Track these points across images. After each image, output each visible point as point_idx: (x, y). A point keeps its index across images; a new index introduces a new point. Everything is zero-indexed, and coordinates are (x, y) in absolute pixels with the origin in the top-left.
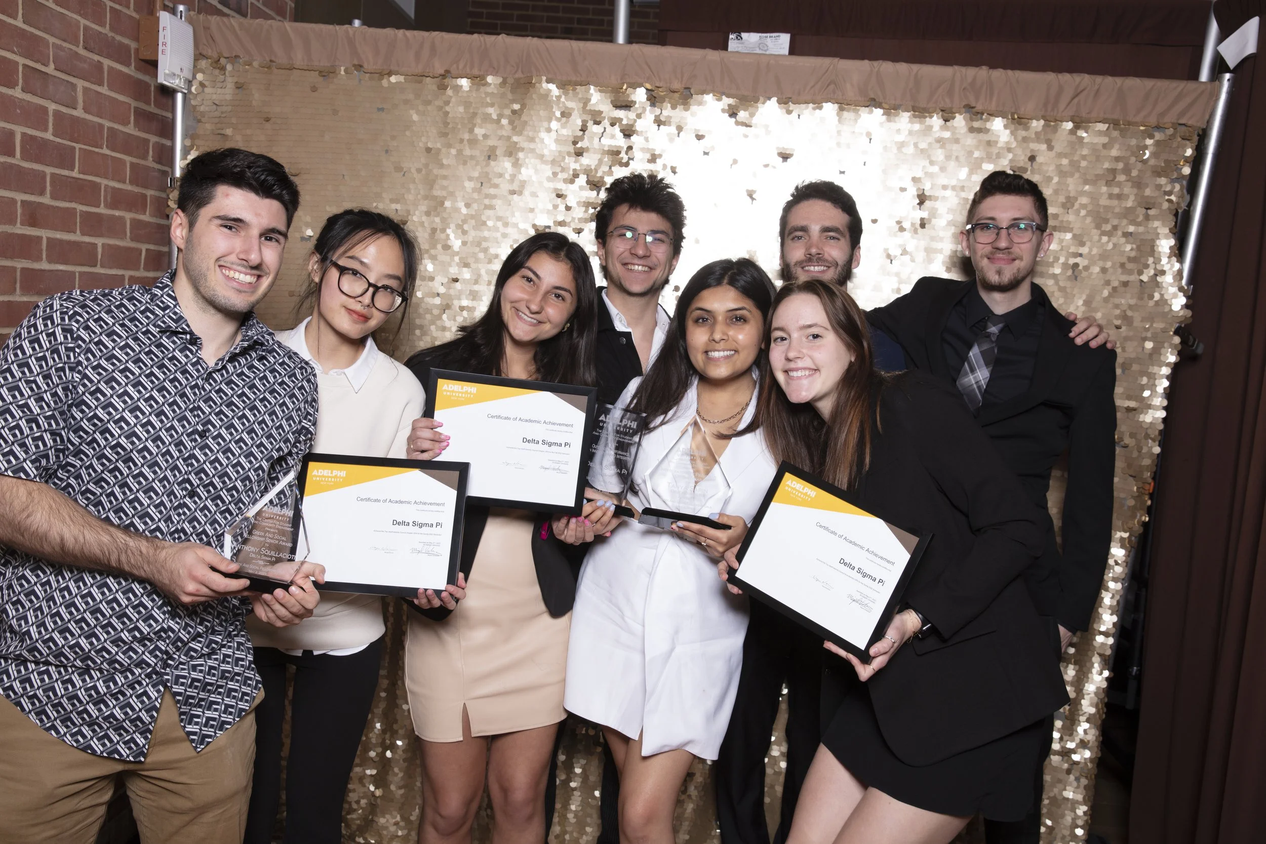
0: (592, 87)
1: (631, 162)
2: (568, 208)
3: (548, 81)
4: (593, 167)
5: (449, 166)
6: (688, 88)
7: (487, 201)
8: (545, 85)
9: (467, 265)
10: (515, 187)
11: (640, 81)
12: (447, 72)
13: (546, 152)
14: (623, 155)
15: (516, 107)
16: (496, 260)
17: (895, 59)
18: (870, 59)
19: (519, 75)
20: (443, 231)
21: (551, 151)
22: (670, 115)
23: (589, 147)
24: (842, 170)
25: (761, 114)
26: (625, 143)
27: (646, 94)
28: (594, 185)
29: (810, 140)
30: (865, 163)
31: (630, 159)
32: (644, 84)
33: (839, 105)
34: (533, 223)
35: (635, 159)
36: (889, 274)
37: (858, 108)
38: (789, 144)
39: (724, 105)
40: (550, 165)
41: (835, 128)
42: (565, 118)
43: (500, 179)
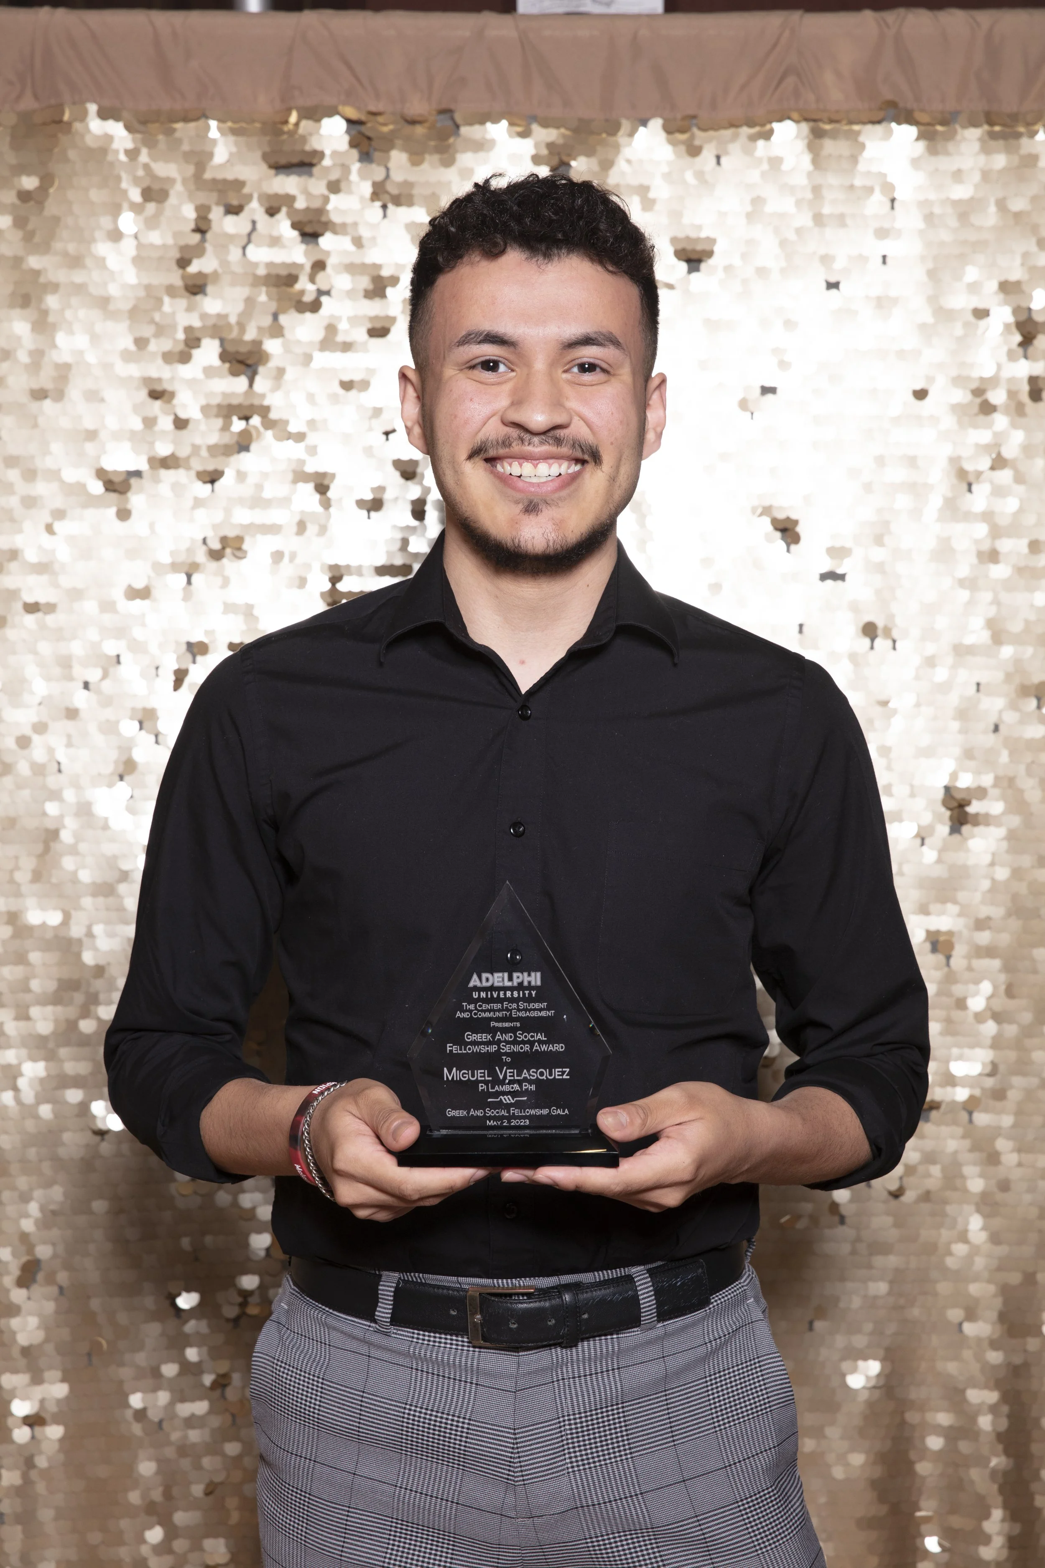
0: (213, 124)
1: (324, 299)
2: (181, 424)
3: (104, 114)
4: (233, 320)
8: (96, 126)
10: (45, 380)
11: (329, 100)
13: (113, 290)
14: (303, 284)
15: (29, 183)
16: (13, 566)
18: (876, 8)
19: (28, 103)
21: (125, 286)
22: (411, 178)
23: (220, 271)
24: (833, 280)
25: (629, 161)
26: (306, 254)
27: (348, 131)
28: (241, 362)
29: (749, 216)
30: (884, 257)
31: (320, 293)
32: (340, 108)
33: (811, 124)
34: (98, 466)
35: (333, 293)
36: (968, 517)
37: (856, 127)
38: (700, 228)
39: (536, 145)
40: (128, 322)
41: (805, 181)
42: (153, 204)
43: (5, 365)
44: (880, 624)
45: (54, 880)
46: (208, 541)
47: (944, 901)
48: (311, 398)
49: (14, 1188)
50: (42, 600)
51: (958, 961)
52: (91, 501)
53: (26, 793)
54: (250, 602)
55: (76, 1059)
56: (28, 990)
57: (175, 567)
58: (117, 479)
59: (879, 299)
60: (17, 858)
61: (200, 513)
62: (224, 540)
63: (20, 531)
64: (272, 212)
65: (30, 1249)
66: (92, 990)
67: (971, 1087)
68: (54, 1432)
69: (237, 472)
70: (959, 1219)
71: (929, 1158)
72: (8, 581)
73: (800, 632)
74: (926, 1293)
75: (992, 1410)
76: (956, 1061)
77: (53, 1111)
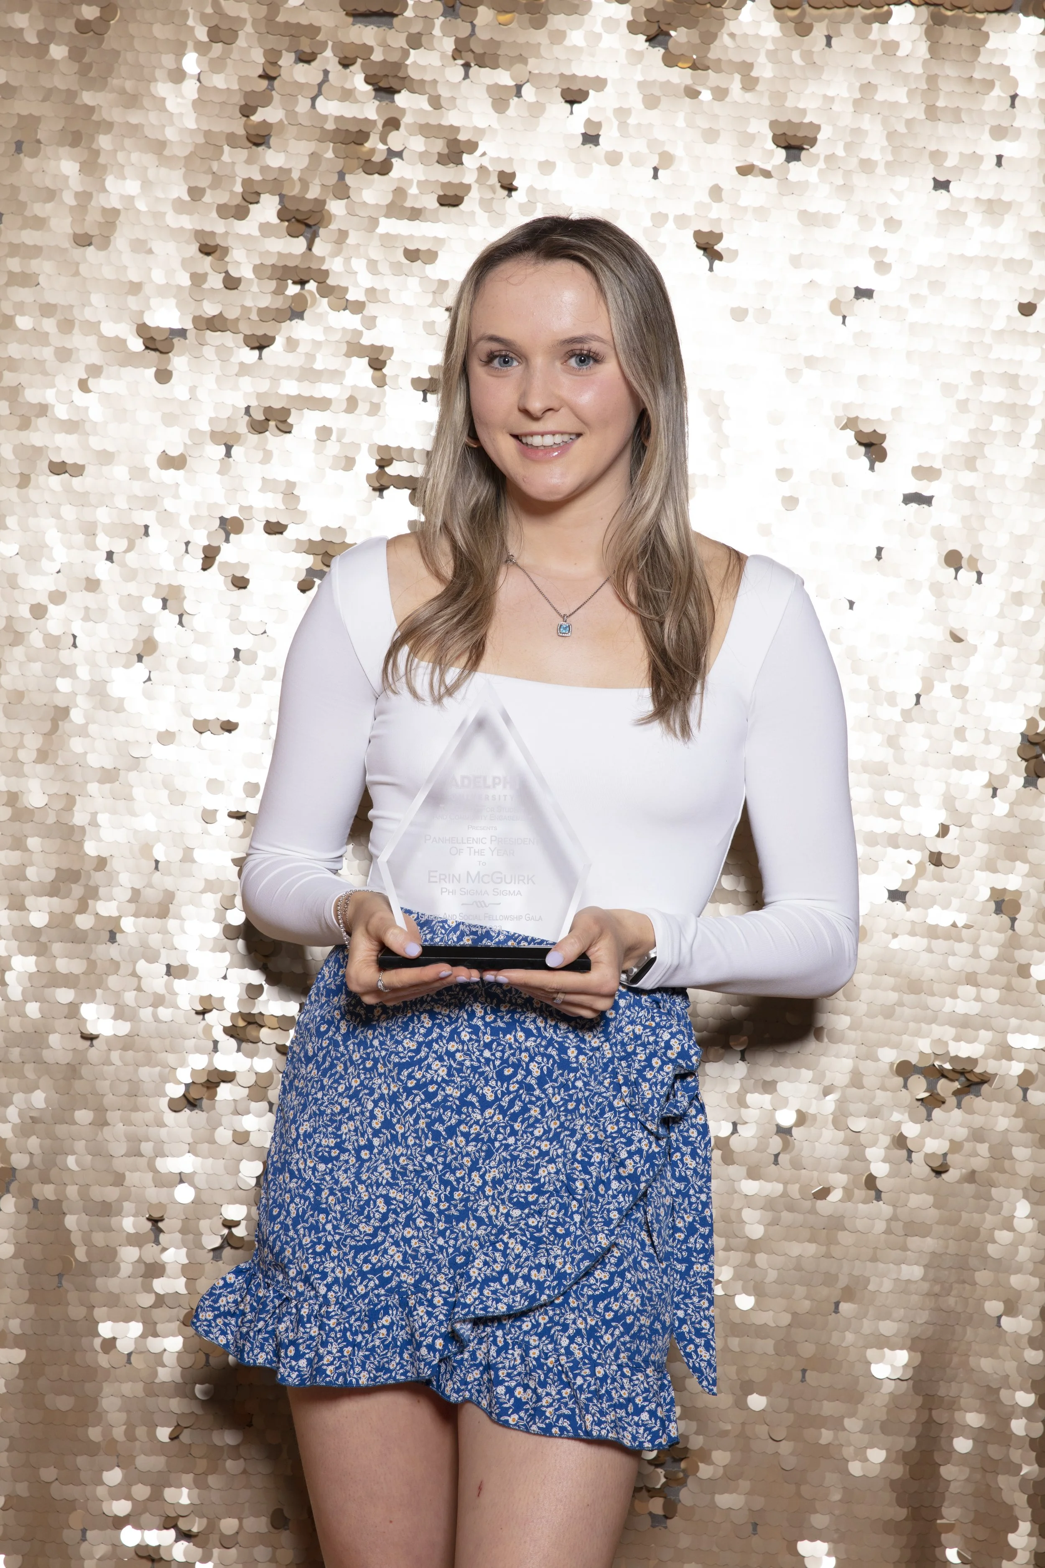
1: (394, 160)
2: (232, 283)
4: (295, 175)
7: (14, 264)
10: (90, 224)
13: (170, 134)
14: (374, 143)
16: (41, 422)
21: (184, 130)
22: (497, 38)
23: (285, 122)
24: (941, 178)
25: (732, 35)
26: (378, 110)
28: (298, 221)
29: (857, 103)
30: (999, 158)
31: (391, 153)
33: (932, 8)
34: (140, 322)
35: (405, 155)
37: (980, 16)
38: (804, 112)
39: (634, 11)
40: (183, 170)
41: (920, 71)
42: (220, 44)
43: (49, 206)
44: (965, 555)
45: (60, 762)
46: (252, 411)
47: (1013, 858)
48: (373, 266)
50: (69, 461)
51: (1023, 924)
52: (129, 359)
53: (36, 667)
54: (292, 480)
55: (70, 957)
56: (25, 878)
57: (214, 436)
58: (159, 337)
59: (990, 201)
60: (22, 734)
61: (246, 381)
62: (268, 410)
63: (53, 386)
64: (346, 63)
66: (91, 883)
67: (1028, 1062)
68: (14, 1355)
69: (289, 340)
70: (1006, 1205)
71: (977, 1135)
72: (36, 438)
73: (879, 557)
74: (964, 1282)
75: (1028, 1413)
76: (1013, 1033)
77: (41, 1010)
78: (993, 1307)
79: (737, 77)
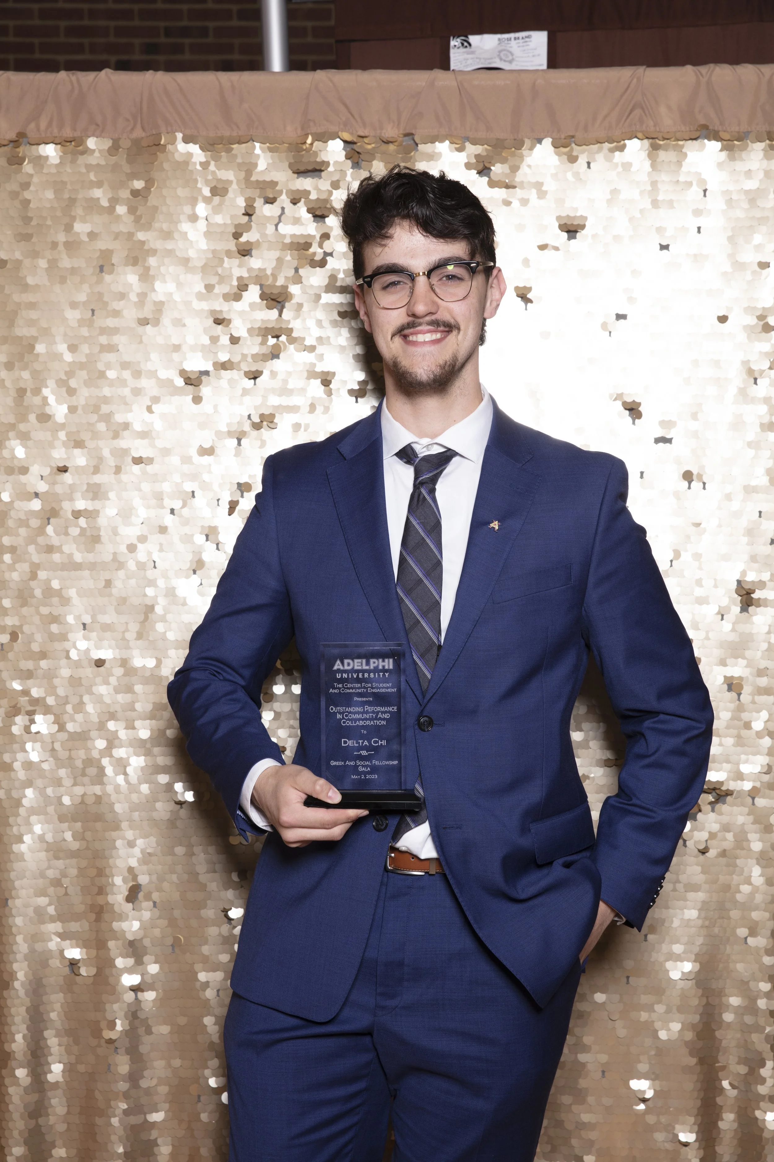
0: (257, 145)
1: (328, 258)
2: (234, 340)
3: (187, 140)
4: (269, 272)
5: (37, 286)
6: (409, 135)
7: (103, 340)
8: (182, 147)
9: (79, 444)
10: (147, 312)
11: (333, 128)
12: (21, 135)
13: (192, 253)
14: (315, 248)
15: (139, 184)
16: (126, 433)
17: (735, 60)
18: (694, 64)
19: (138, 133)
20: (37, 391)
21: (199, 251)
23: (261, 241)
24: (664, 243)
25: (529, 166)
26: (317, 229)
27: (344, 149)
28: (273, 300)
29: (609, 201)
30: (699, 228)
31: (326, 254)
32: (340, 134)
33: (651, 140)
34: (181, 368)
35: (334, 254)
36: (753, 400)
37: (681, 143)
38: (576, 209)
39: (468, 156)
40: (201, 274)
41: (647, 179)
42: (218, 197)
43: (122, 303)
44: (695, 472)
45: (151, 639)
46: (252, 417)
47: (736, 657)
48: (319, 323)
49: (124, 838)
50: (144, 456)
51: (745, 697)
52: (176, 391)
53: (133, 582)
55: (163, 755)
56: (135, 710)
57: (230, 434)
58: (193, 377)
59: (695, 256)
60: (127, 623)
61: (247, 399)
62: (262, 417)
63: (131, 411)
64: (295, 202)
65: (135, 877)
67: (754, 781)
68: (150, 996)
69: (272, 372)
70: (745, 869)
71: (726, 828)
72: (123, 443)
73: (642, 476)
74: (723, 918)
75: (768, 995)
76: (744, 763)
77: (150, 788)
78: (743, 932)
79: (534, 191)
